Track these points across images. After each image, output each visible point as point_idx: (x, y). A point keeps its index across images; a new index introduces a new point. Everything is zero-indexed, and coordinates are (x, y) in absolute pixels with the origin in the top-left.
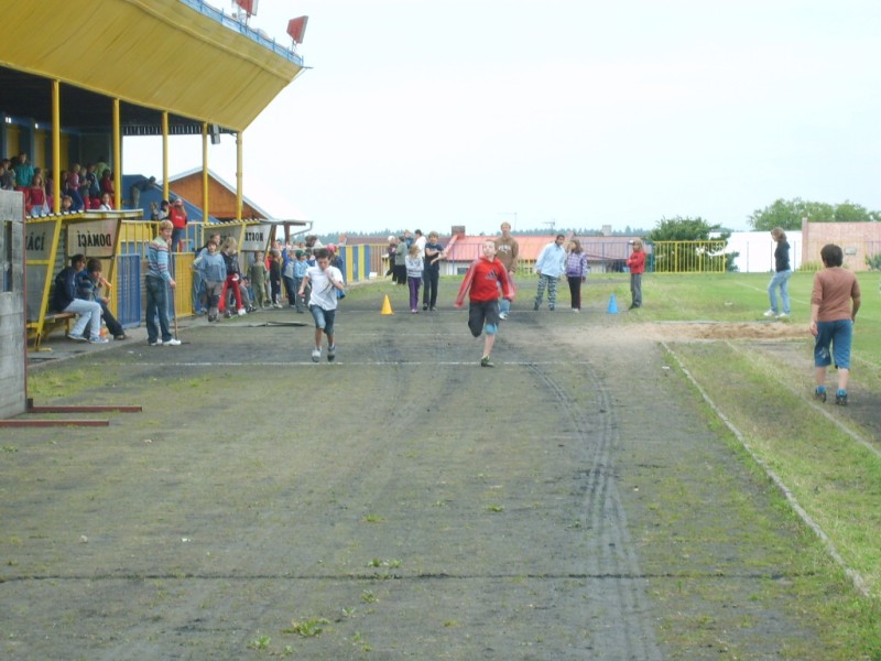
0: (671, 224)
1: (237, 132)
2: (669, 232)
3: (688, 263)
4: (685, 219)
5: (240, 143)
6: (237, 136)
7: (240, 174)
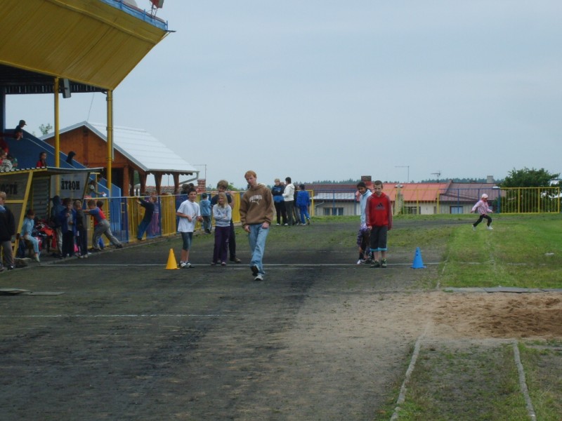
0: (520, 173)
1: (107, 90)
2: (518, 180)
3: (529, 204)
4: (531, 170)
5: (109, 100)
6: (107, 94)
7: (110, 129)
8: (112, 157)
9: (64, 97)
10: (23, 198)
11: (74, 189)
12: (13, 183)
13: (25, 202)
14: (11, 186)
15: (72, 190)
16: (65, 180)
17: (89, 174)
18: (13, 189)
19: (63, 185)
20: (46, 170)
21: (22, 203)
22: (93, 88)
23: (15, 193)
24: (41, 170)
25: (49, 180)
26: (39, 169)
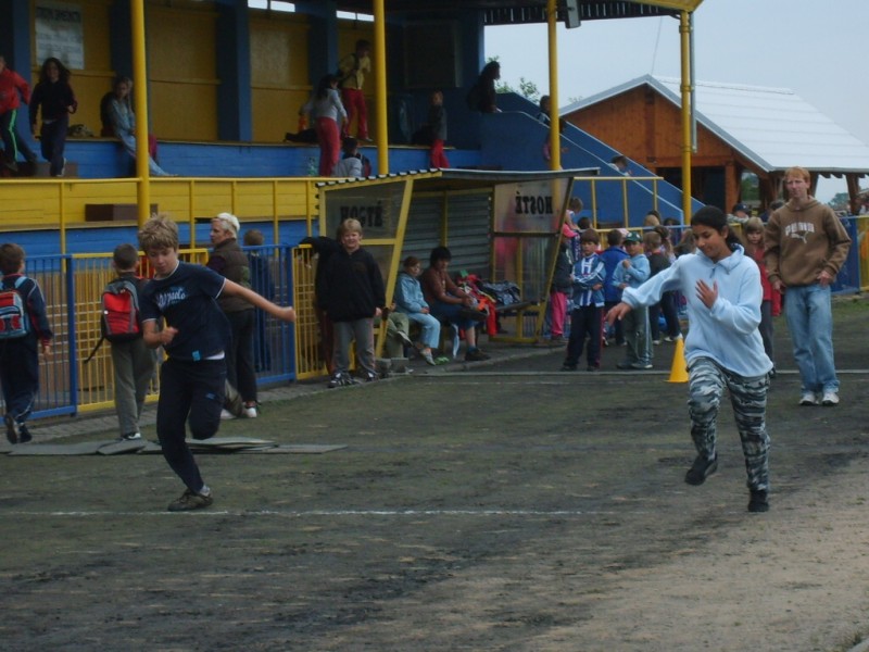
1: (682, 12)
5: (685, 30)
6: (681, 19)
7: (687, 87)
8: (691, 144)
9: (568, 26)
10: (394, 235)
11: (541, 212)
12: (375, 205)
13: (397, 243)
14: (370, 210)
15: (537, 214)
16: (522, 194)
17: (571, 179)
18: (374, 216)
19: (519, 204)
20: (440, 174)
21: (393, 246)
22: (653, 8)
23: (379, 223)
24: (429, 176)
25: (492, 195)
26: (425, 174)
